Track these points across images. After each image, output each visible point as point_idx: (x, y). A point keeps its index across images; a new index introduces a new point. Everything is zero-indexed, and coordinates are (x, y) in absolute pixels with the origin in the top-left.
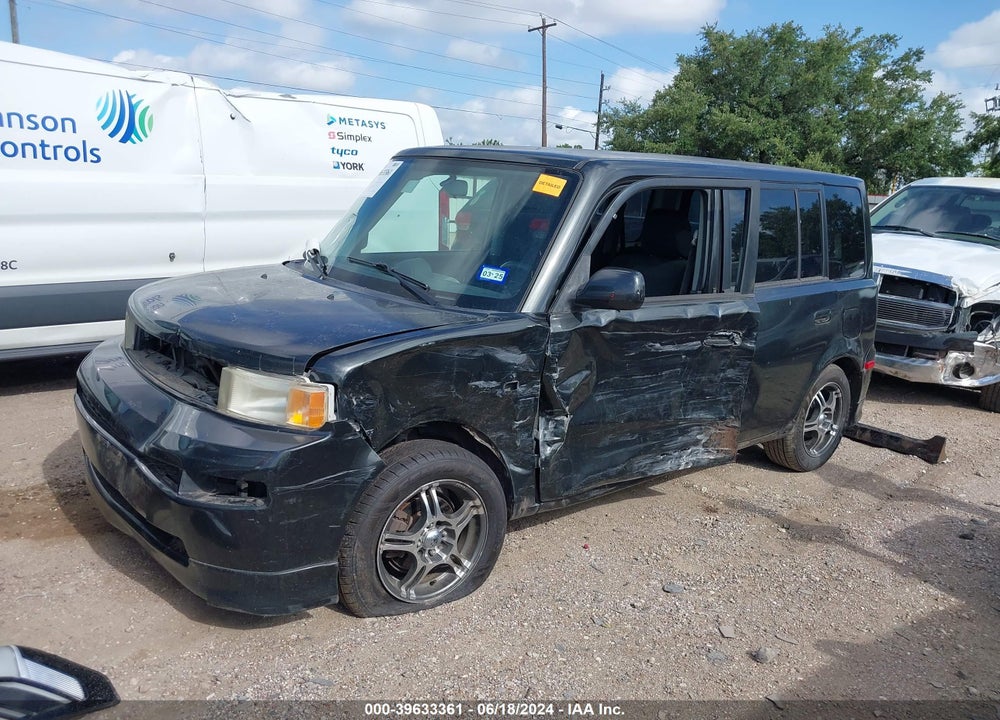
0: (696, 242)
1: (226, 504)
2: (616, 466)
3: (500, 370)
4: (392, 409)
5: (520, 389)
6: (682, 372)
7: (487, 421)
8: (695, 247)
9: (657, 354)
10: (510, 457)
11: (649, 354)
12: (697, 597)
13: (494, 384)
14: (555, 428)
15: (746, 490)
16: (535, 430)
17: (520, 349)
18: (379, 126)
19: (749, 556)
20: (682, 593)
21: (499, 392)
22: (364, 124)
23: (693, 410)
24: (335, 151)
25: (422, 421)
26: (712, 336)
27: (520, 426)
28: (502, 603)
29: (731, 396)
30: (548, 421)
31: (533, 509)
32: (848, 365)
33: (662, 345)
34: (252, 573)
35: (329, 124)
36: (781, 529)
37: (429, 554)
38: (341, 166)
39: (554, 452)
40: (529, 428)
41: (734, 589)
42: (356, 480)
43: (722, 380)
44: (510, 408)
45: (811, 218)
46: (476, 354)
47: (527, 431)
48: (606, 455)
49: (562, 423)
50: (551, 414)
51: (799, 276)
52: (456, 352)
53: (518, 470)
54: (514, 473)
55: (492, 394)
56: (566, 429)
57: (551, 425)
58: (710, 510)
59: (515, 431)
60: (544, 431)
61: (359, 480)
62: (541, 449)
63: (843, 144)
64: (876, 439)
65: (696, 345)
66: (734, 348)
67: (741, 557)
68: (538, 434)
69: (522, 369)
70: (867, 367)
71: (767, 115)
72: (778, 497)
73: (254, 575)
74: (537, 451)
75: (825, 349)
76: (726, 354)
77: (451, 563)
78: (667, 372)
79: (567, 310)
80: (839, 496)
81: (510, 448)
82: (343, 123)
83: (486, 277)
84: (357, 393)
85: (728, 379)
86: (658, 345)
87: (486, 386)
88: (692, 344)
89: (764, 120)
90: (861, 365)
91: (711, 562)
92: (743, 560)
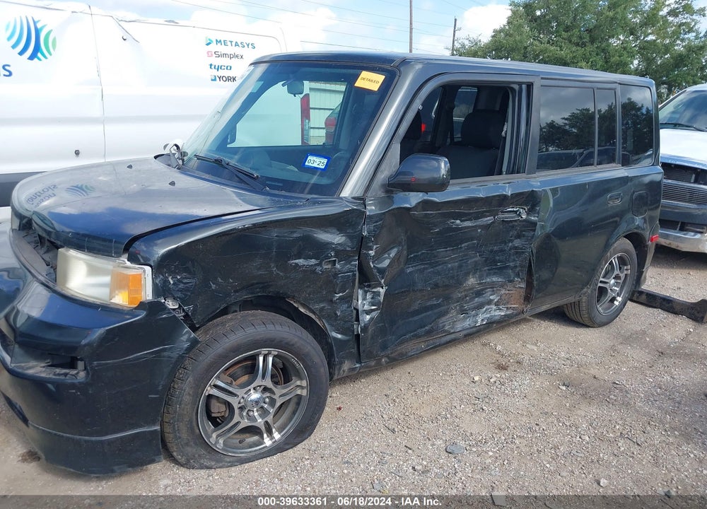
0: (506, 134)
1: (51, 376)
2: (424, 327)
3: (320, 250)
4: (213, 286)
5: (338, 266)
6: (478, 244)
7: (309, 294)
8: (505, 138)
9: (458, 229)
10: (331, 325)
11: (451, 229)
12: (476, 459)
13: (313, 262)
14: (372, 298)
15: (535, 348)
16: (355, 301)
17: (338, 230)
18: (250, 46)
19: (530, 414)
20: (462, 454)
21: (319, 268)
22: (237, 44)
23: (487, 276)
24: (213, 67)
25: (246, 296)
26: (502, 212)
27: (340, 298)
28: (293, 465)
29: (518, 262)
30: (366, 292)
31: (354, 369)
32: (636, 239)
33: (461, 221)
34: (78, 437)
35: (208, 44)
36: (561, 387)
37: (247, 414)
38: (218, 79)
39: (372, 319)
40: (349, 299)
41: (512, 450)
42: (172, 355)
43: (510, 249)
44: (330, 282)
45: (608, 117)
46: (295, 235)
47: (348, 302)
48: (416, 318)
49: (378, 294)
50: (369, 286)
51: (595, 163)
52: (274, 233)
53: (339, 336)
54: (335, 339)
55: (311, 271)
56: (381, 298)
57: (369, 296)
58: (502, 368)
59: (336, 303)
60: (363, 302)
61: (175, 355)
62: (361, 318)
63: (635, 66)
64: (652, 301)
65: (489, 220)
66: (520, 221)
67: (522, 415)
68: (357, 304)
69: (339, 248)
70: (652, 240)
71: (577, 45)
72: (563, 355)
73: (80, 439)
74: (357, 319)
75: (616, 225)
76: (513, 227)
77: (263, 428)
78: (466, 244)
79: (381, 194)
80: (615, 354)
81: (332, 318)
82: (219, 44)
83: (310, 164)
84: (173, 273)
85: (516, 248)
86: (458, 222)
87: (306, 264)
88: (486, 219)
89: (574, 48)
90: (647, 239)
91: (495, 420)
92: (524, 419)
